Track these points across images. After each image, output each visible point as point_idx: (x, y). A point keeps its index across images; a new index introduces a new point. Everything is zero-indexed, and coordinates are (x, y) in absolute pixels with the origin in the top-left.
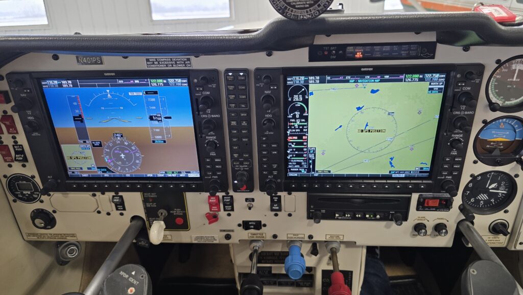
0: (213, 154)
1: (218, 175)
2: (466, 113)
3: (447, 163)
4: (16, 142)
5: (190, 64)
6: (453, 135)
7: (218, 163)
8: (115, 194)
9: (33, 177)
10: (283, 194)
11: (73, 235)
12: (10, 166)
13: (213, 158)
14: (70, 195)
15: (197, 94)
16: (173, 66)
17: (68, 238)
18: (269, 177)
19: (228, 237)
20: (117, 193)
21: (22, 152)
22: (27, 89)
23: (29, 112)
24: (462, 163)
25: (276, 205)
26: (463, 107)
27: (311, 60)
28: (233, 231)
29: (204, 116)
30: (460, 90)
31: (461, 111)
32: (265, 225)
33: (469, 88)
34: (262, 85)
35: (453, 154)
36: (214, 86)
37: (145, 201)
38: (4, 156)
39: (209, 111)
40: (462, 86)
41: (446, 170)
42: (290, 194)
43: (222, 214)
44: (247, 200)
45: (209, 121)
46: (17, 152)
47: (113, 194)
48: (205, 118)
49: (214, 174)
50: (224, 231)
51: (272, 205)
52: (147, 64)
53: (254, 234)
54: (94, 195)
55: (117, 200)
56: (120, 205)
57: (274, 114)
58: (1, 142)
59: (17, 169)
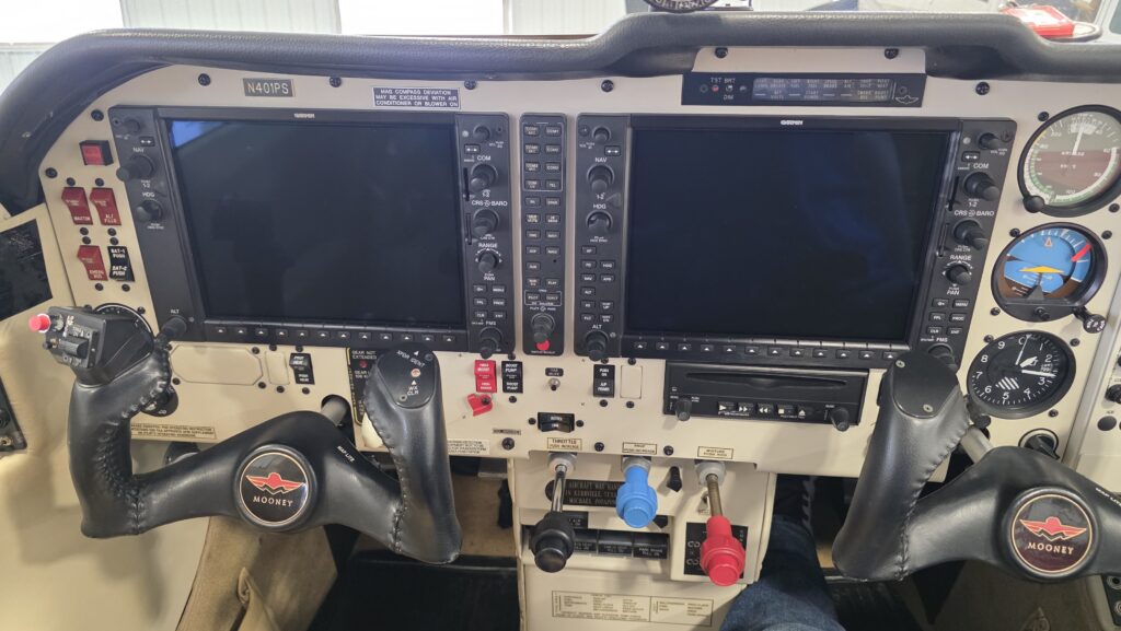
0: (489, 277)
1: (498, 320)
2: (979, 213)
3: (940, 310)
4: (114, 241)
5: (456, 101)
6: (952, 257)
7: (498, 296)
8: (297, 349)
9: (141, 311)
10: (618, 362)
11: (209, 431)
12: (99, 287)
13: (488, 286)
14: (208, 349)
15: (468, 160)
16: (423, 105)
17: (197, 435)
18: (594, 326)
19: (508, 444)
20: (299, 348)
21: (125, 262)
22: (146, 138)
23: (146, 183)
24: (968, 313)
25: (604, 384)
26: (974, 202)
27: (685, 102)
28: (518, 432)
29: (477, 203)
30: (968, 168)
31: (969, 209)
32: (580, 424)
33: (986, 166)
34: (591, 145)
35: (952, 293)
36: (500, 144)
37: (354, 365)
38: (88, 267)
39: (486, 193)
40: (972, 161)
41: (936, 324)
42: (632, 363)
43: (500, 397)
44: (548, 371)
45: (486, 213)
46: (114, 262)
47: (292, 349)
48: (478, 206)
49: (490, 317)
50: (502, 431)
51: (596, 385)
52: (376, 100)
53: (559, 441)
54: (256, 351)
55: (299, 361)
56: (305, 373)
57: (610, 204)
58: (86, 240)
59: (112, 293)
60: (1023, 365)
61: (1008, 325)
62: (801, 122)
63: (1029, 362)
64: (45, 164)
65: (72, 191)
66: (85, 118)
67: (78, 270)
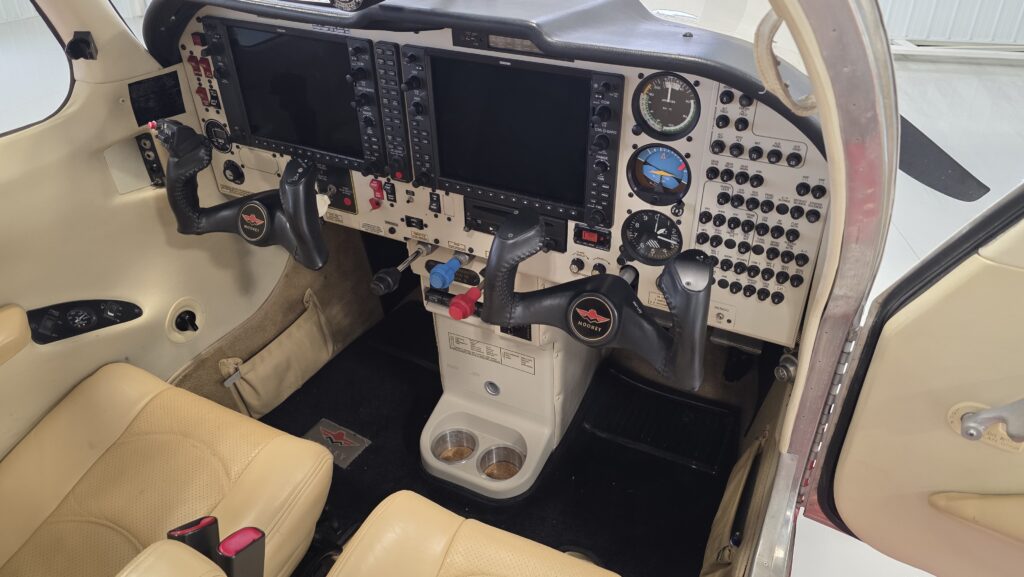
0: (370, 131)
1: (376, 157)
2: (610, 132)
3: (593, 188)
4: (211, 87)
5: (348, 31)
6: (597, 156)
7: (375, 143)
9: (225, 125)
10: (441, 193)
12: (207, 110)
13: (370, 136)
14: (253, 151)
15: (353, 64)
16: (334, 31)
18: (423, 169)
19: (392, 231)
21: (216, 98)
22: (218, 35)
23: (219, 58)
24: (612, 192)
25: (436, 207)
26: (604, 124)
27: (455, 44)
28: (397, 225)
29: (360, 88)
30: (598, 103)
31: (602, 128)
32: (426, 226)
33: (608, 103)
35: (600, 179)
36: (368, 57)
38: (203, 99)
40: (600, 99)
41: (593, 197)
42: (448, 194)
43: (386, 203)
44: (407, 192)
45: (364, 95)
46: (212, 97)
48: (360, 91)
49: (372, 155)
50: (389, 223)
51: (431, 204)
53: (417, 234)
54: (274, 155)
57: (422, 98)
58: (200, 84)
59: (212, 115)
60: (659, 233)
61: (639, 205)
62: (509, 64)
63: (661, 231)
64: (180, 44)
65: (192, 58)
66: (193, 21)
67: (198, 98)
